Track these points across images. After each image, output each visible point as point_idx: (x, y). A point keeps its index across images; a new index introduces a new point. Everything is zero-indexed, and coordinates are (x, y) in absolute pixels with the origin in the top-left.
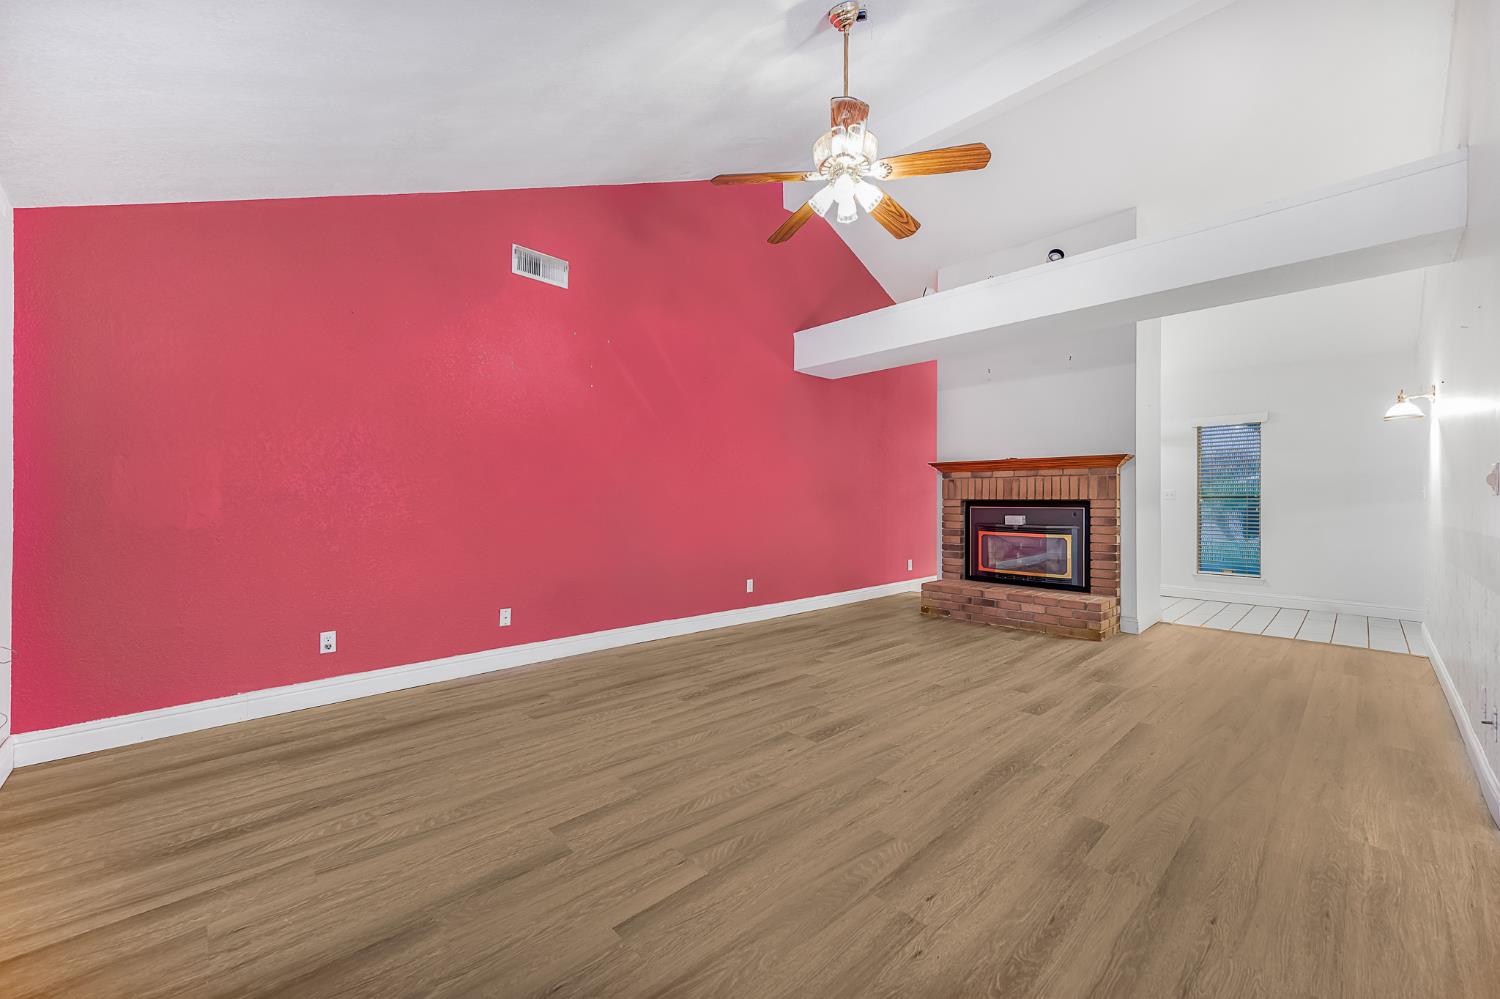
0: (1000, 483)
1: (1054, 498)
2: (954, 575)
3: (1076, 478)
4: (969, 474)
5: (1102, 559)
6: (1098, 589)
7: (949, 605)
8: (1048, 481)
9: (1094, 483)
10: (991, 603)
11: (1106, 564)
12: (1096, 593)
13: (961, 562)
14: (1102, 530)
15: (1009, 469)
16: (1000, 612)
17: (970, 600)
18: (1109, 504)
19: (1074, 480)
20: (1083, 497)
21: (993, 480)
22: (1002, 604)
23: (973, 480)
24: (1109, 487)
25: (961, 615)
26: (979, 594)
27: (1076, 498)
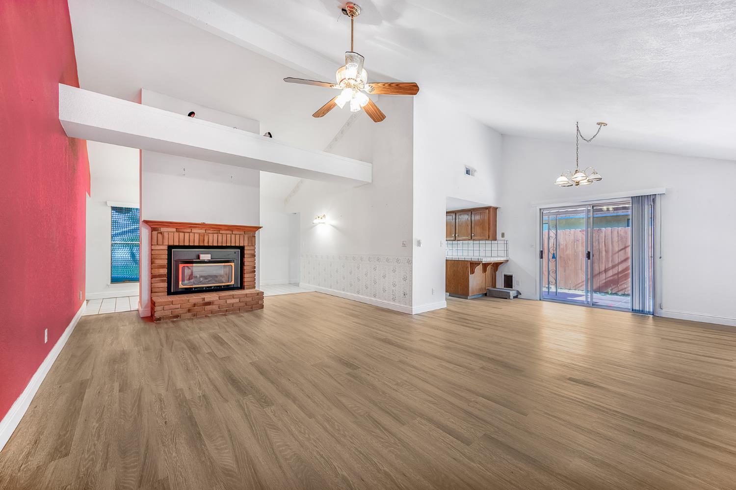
0: (197, 236)
1: (227, 245)
2: (162, 294)
3: (239, 236)
4: (174, 230)
5: (250, 273)
6: (248, 287)
7: (177, 312)
8: (224, 236)
9: (246, 239)
10: (209, 303)
11: (251, 275)
12: (247, 289)
13: (165, 285)
14: (250, 260)
15: (201, 228)
16: (214, 307)
17: (195, 304)
18: (252, 248)
19: (237, 236)
20: (242, 245)
21: (191, 234)
22: (215, 303)
23: (178, 233)
24: (252, 240)
25: (189, 315)
26: (201, 300)
27: (238, 245)
